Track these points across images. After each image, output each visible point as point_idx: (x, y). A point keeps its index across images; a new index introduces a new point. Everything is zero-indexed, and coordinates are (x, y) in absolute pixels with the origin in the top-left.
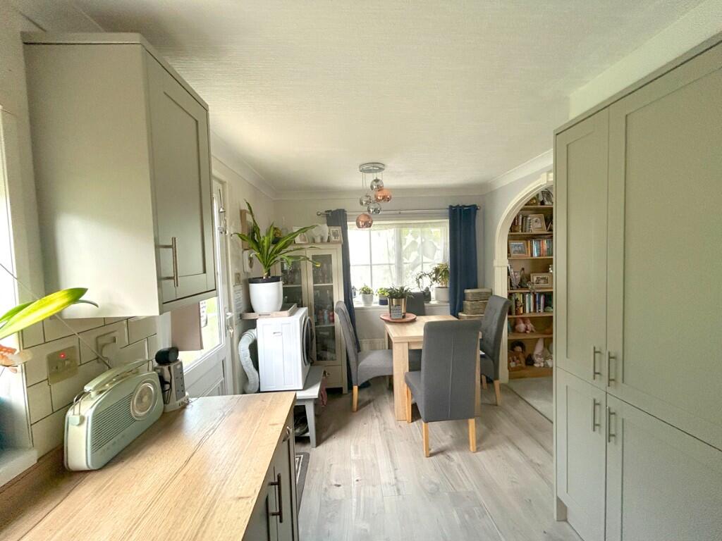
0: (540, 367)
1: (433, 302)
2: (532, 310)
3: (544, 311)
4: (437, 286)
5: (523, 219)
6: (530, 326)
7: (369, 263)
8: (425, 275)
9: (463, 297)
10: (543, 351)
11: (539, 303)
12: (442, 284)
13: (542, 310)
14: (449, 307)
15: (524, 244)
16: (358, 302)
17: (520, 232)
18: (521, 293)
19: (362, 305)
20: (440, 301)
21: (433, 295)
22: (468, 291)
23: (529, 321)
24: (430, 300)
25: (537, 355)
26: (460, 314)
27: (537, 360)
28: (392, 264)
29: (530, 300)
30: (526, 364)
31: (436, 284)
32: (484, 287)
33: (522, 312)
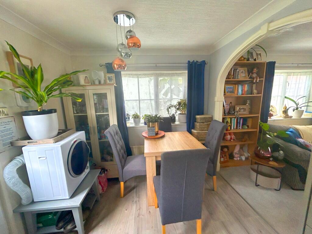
0: (237, 160)
1: (177, 123)
2: (235, 128)
3: (242, 128)
4: (180, 113)
5: (234, 70)
6: (233, 136)
7: (138, 99)
8: (172, 106)
9: (195, 120)
10: (239, 151)
11: (240, 124)
12: (182, 112)
13: (241, 127)
14: (186, 126)
15: (233, 87)
16: (130, 123)
17: (232, 79)
18: (229, 118)
19: (133, 125)
20: (181, 123)
21: (177, 118)
22: (198, 117)
23: (233, 134)
24: (175, 122)
25: (236, 153)
26: (192, 130)
27: (236, 156)
28: (152, 100)
29: (234, 121)
30: (230, 158)
31: (179, 112)
32: (207, 114)
33: (229, 129)
